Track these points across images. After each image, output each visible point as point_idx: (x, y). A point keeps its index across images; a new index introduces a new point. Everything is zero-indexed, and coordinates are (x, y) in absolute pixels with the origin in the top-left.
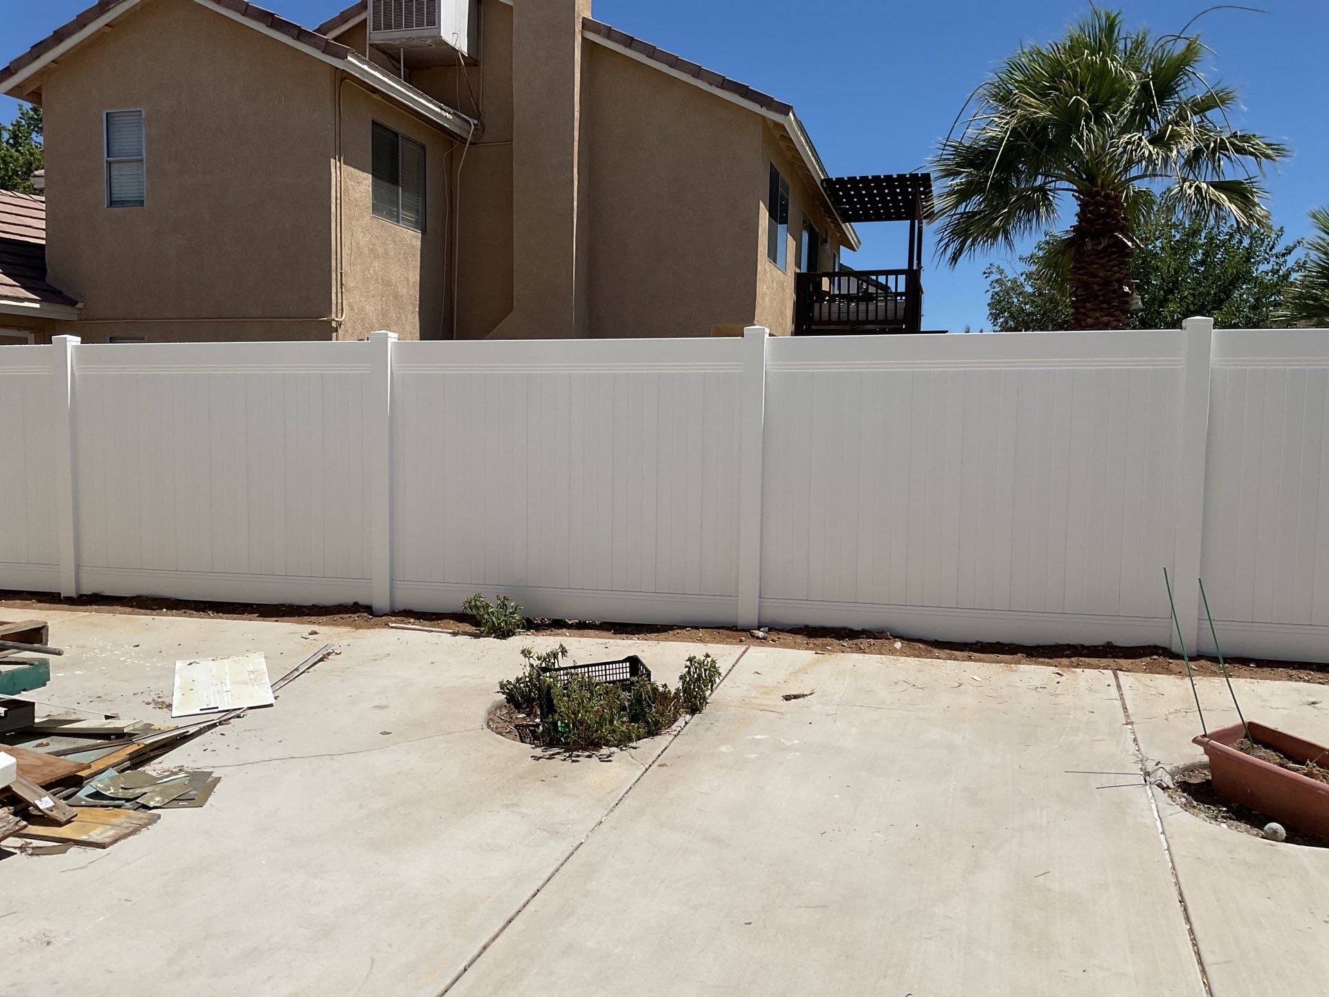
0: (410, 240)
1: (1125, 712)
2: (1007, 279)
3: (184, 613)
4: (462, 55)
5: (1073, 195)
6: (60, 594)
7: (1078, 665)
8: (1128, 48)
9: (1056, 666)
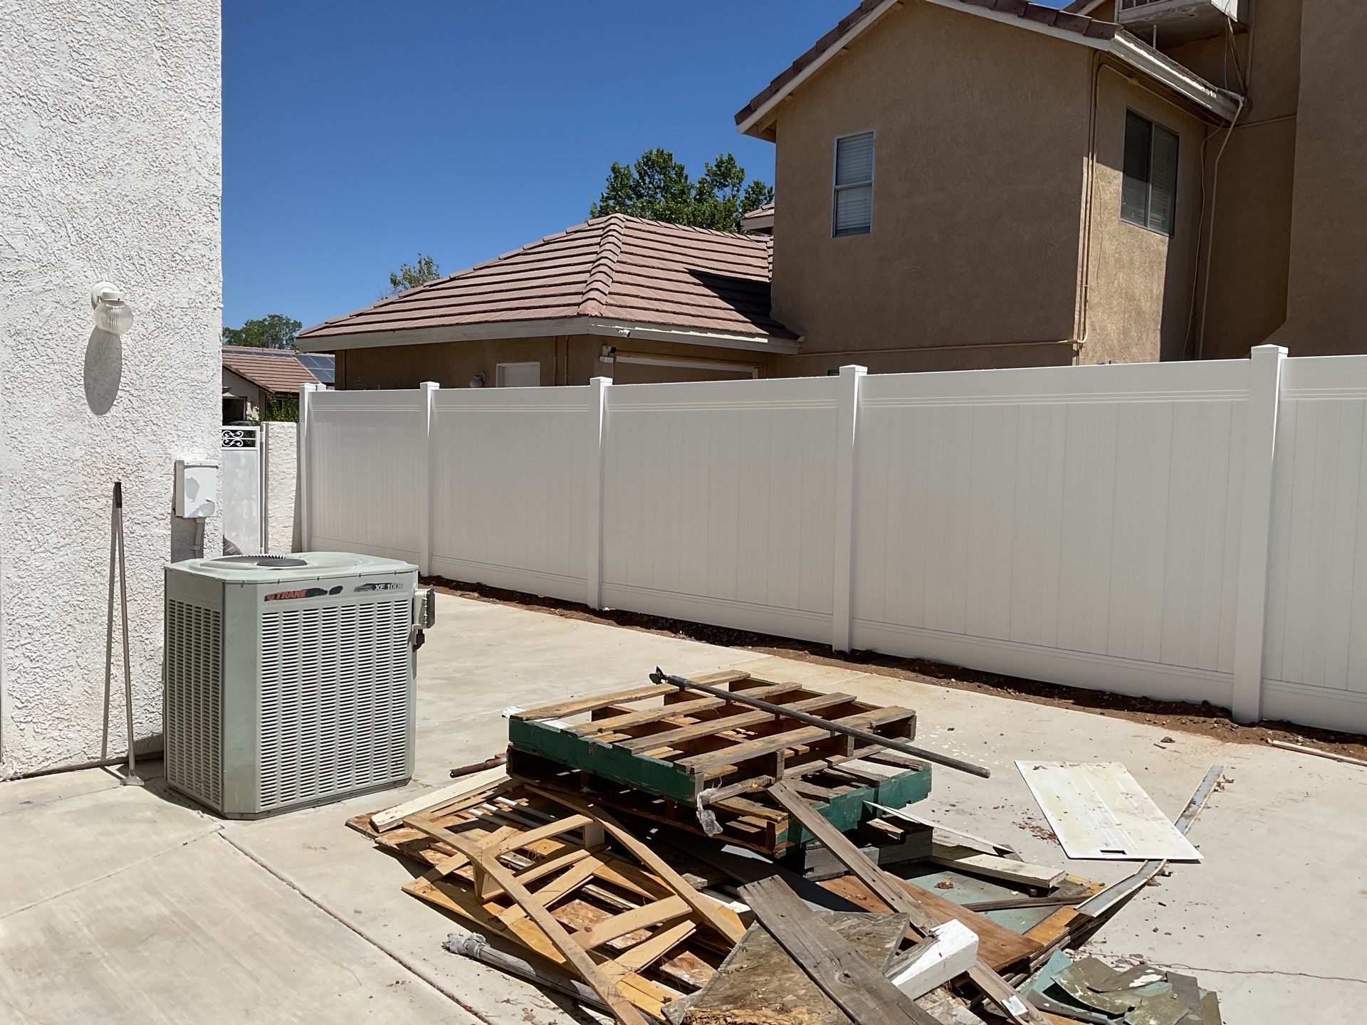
0: (1157, 245)
3: (979, 686)
4: (1232, 20)
6: (831, 646)
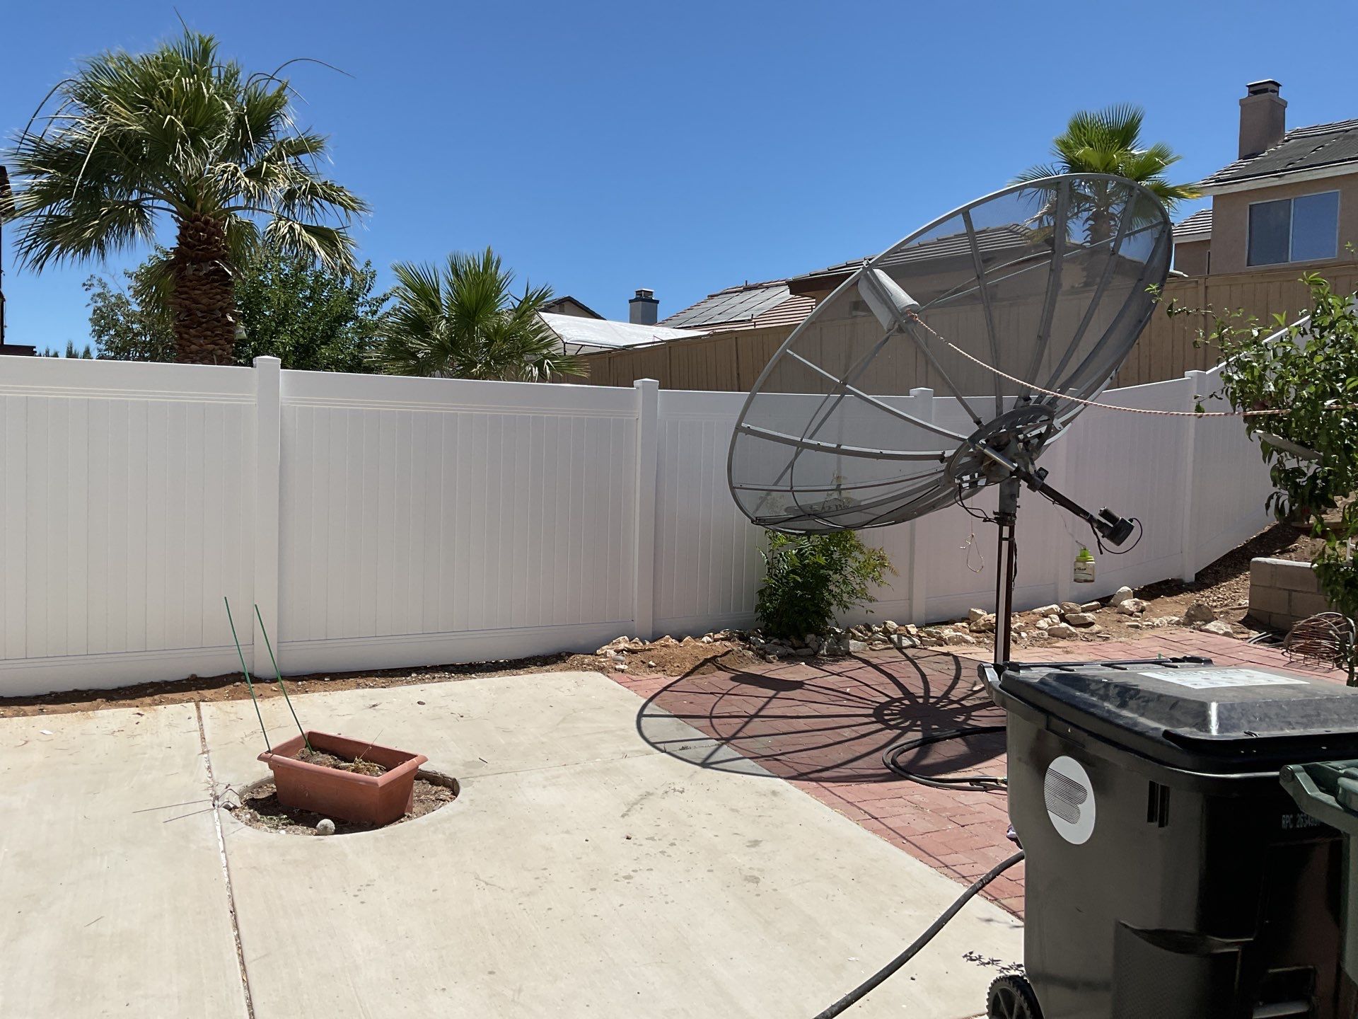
1: (202, 742)
2: (111, 294)
5: (172, 216)
7: (161, 702)
8: (222, 77)
9: (137, 707)
